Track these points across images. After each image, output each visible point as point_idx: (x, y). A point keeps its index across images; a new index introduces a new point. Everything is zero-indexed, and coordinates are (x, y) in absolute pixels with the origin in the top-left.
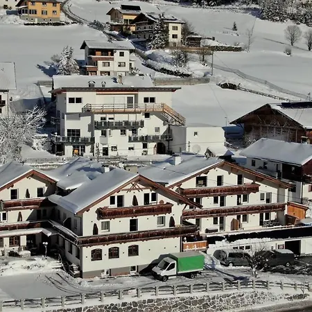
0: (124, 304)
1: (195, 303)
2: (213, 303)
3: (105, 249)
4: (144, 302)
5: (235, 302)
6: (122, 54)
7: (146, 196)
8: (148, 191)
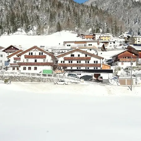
0: (15, 76)
1: (37, 79)
2: (42, 80)
3: (27, 67)
4: (21, 76)
5: (50, 81)
6: (111, 43)
7: (40, 53)
8: (40, 52)
